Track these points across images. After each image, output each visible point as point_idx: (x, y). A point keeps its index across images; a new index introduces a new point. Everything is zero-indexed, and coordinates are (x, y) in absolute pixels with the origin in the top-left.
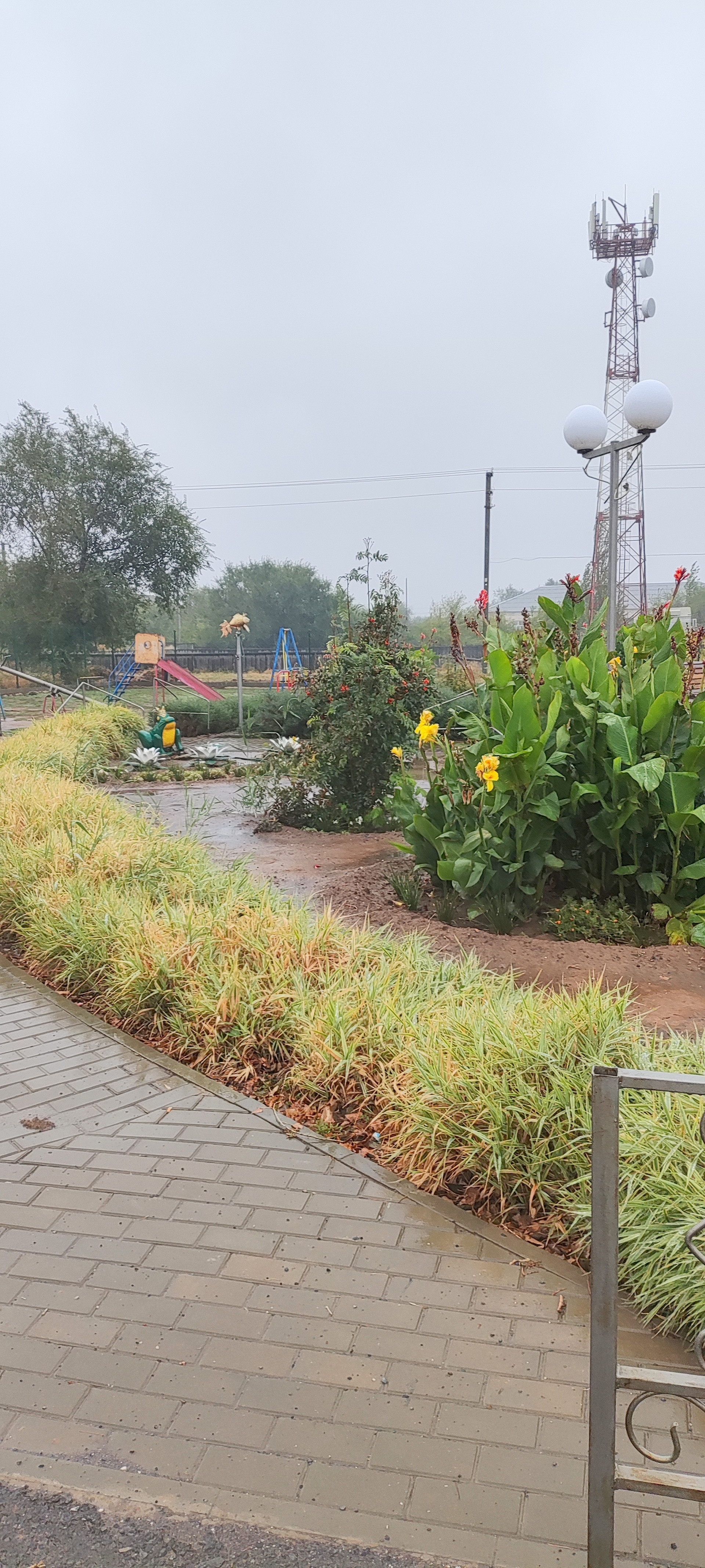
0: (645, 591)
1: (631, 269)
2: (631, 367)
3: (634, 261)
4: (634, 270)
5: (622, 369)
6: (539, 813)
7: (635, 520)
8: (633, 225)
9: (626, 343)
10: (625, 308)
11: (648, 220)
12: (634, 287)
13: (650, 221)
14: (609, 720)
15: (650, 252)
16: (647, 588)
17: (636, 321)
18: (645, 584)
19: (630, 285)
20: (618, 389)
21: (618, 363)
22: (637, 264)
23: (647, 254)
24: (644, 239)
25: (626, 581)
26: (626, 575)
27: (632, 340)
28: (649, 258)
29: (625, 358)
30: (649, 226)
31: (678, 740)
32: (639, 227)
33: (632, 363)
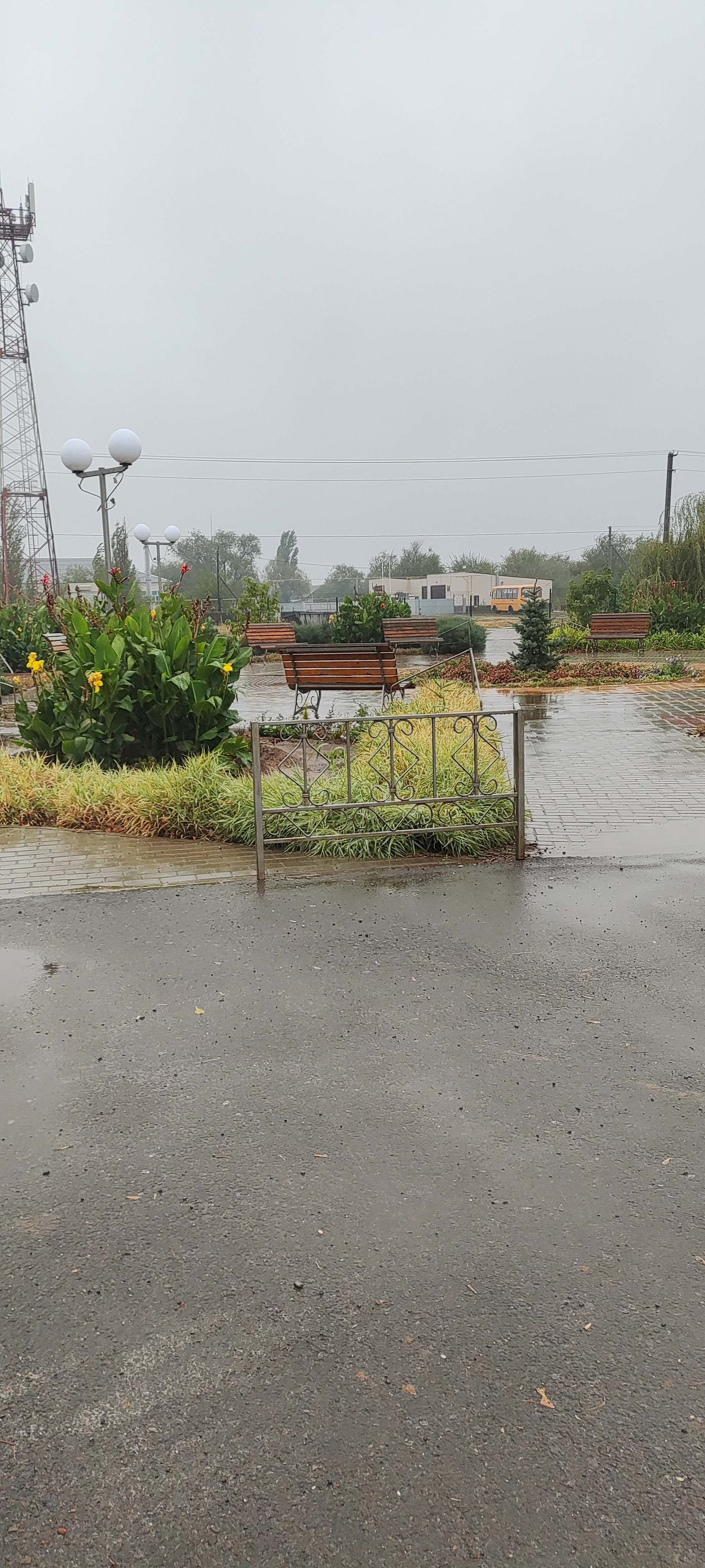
0: (56, 567)
1: (11, 253)
2: (20, 349)
3: (14, 246)
4: (15, 254)
5: (11, 350)
6: (121, 707)
7: (38, 498)
8: (10, 210)
9: (13, 325)
10: (9, 291)
11: (24, 208)
12: (16, 271)
13: (26, 209)
14: (156, 652)
15: (29, 238)
16: (58, 563)
17: (21, 305)
18: (55, 560)
19: (12, 268)
20: (9, 369)
21: (7, 343)
22: (18, 249)
23: (25, 240)
24: (22, 225)
25: (37, 556)
26: (36, 550)
27: (18, 321)
28: (28, 245)
29: (14, 339)
30: (25, 213)
31: (191, 664)
32: (16, 213)
33: (21, 345)
